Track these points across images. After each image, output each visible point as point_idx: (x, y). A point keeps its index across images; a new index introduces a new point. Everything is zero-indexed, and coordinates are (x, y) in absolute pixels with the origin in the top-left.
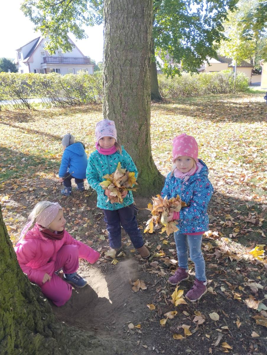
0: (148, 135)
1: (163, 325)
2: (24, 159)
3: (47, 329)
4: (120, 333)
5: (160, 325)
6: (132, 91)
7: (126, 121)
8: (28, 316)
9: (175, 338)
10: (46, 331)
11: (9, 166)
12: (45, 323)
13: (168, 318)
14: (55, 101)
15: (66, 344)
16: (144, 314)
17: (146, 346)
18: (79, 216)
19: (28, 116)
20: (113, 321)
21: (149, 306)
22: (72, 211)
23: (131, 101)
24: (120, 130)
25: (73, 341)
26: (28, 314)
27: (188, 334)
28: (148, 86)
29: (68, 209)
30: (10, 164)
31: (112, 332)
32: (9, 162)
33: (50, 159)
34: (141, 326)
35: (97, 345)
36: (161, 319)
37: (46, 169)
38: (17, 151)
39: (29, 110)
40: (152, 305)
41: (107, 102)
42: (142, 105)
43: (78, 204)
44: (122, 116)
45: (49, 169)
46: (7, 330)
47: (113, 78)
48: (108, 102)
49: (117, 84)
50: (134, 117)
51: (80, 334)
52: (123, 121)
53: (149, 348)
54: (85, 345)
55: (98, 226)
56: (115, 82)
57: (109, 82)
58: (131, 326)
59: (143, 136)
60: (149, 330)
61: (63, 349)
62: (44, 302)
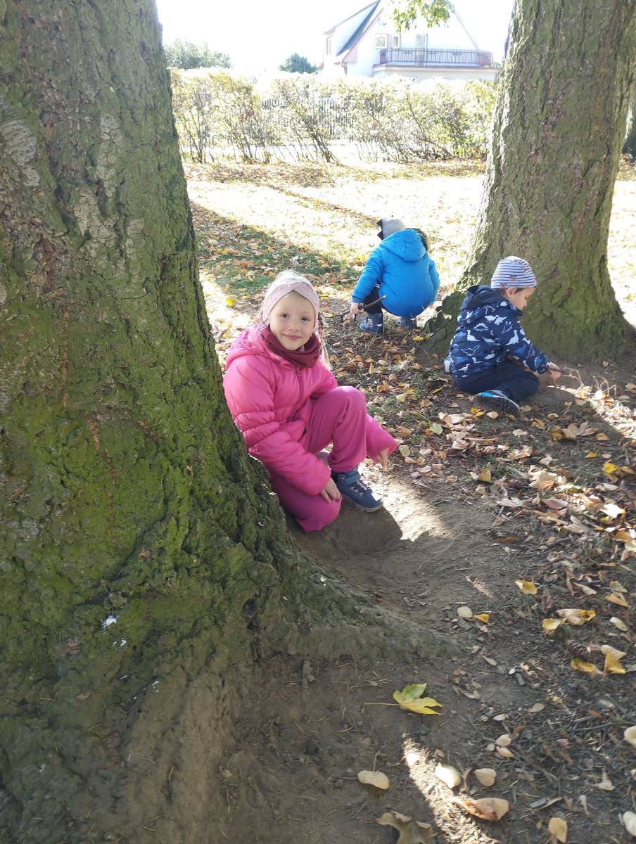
0: (608, 194)
1: (550, 631)
2: (296, 258)
3: (262, 546)
4: (433, 618)
5: (543, 629)
6: (583, 62)
7: (549, 149)
8: (225, 503)
9: (575, 668)
10: (260, 551)
11: (263, 267)
12: (263, 533)
13: (567, 621)
14: (388, 148)
15: (301, 594)
16: (504, 597)
17: (492, 662)
18: (391, 377)
19: (322, 176)
20: (422, 592)
21: (520, 584)
22: (376, 366)
23: (573, 91)
24: (530, 173)
25: (317, 592)
26: (227, 500)
27: (612, 669)
28: (630, 52)
29: (369, 360)
30: (266, 265)
31: (415, 613)
32: (265, 261)
33: (352, 264)
34: (491, 620)
35: (372, 621)
36: (548, 616)
37: (339, 282)
38: (286, 241)
39: (328, 164)
40: (529, 583)
41: (507, 95)
42: (605, 105)
43: (395, 354)
44: (542, 134)
45: (345, 283)
46: (172, 506)
47: (535, 27)
48: (511, 96)
49: (542, 42)
50: (576, 138)
51: (337, 585)
52: (543, 149)
53: (500, 667)
54: (345, 610)
55: (431, 403)
56: (538, 36)
57: (521, 38)
58: (465, 612)
59: (592, 194)
60: (509, 632)
61: (293, 600)
62: (268, 496)
